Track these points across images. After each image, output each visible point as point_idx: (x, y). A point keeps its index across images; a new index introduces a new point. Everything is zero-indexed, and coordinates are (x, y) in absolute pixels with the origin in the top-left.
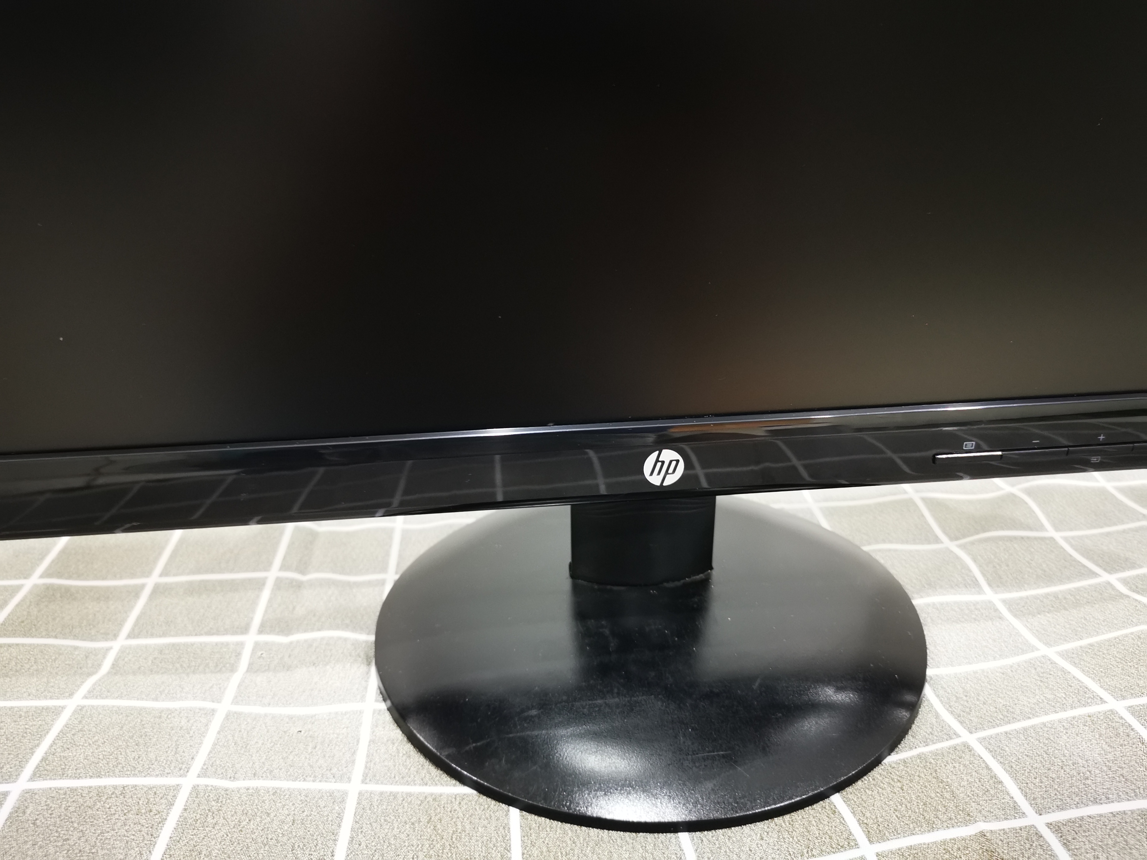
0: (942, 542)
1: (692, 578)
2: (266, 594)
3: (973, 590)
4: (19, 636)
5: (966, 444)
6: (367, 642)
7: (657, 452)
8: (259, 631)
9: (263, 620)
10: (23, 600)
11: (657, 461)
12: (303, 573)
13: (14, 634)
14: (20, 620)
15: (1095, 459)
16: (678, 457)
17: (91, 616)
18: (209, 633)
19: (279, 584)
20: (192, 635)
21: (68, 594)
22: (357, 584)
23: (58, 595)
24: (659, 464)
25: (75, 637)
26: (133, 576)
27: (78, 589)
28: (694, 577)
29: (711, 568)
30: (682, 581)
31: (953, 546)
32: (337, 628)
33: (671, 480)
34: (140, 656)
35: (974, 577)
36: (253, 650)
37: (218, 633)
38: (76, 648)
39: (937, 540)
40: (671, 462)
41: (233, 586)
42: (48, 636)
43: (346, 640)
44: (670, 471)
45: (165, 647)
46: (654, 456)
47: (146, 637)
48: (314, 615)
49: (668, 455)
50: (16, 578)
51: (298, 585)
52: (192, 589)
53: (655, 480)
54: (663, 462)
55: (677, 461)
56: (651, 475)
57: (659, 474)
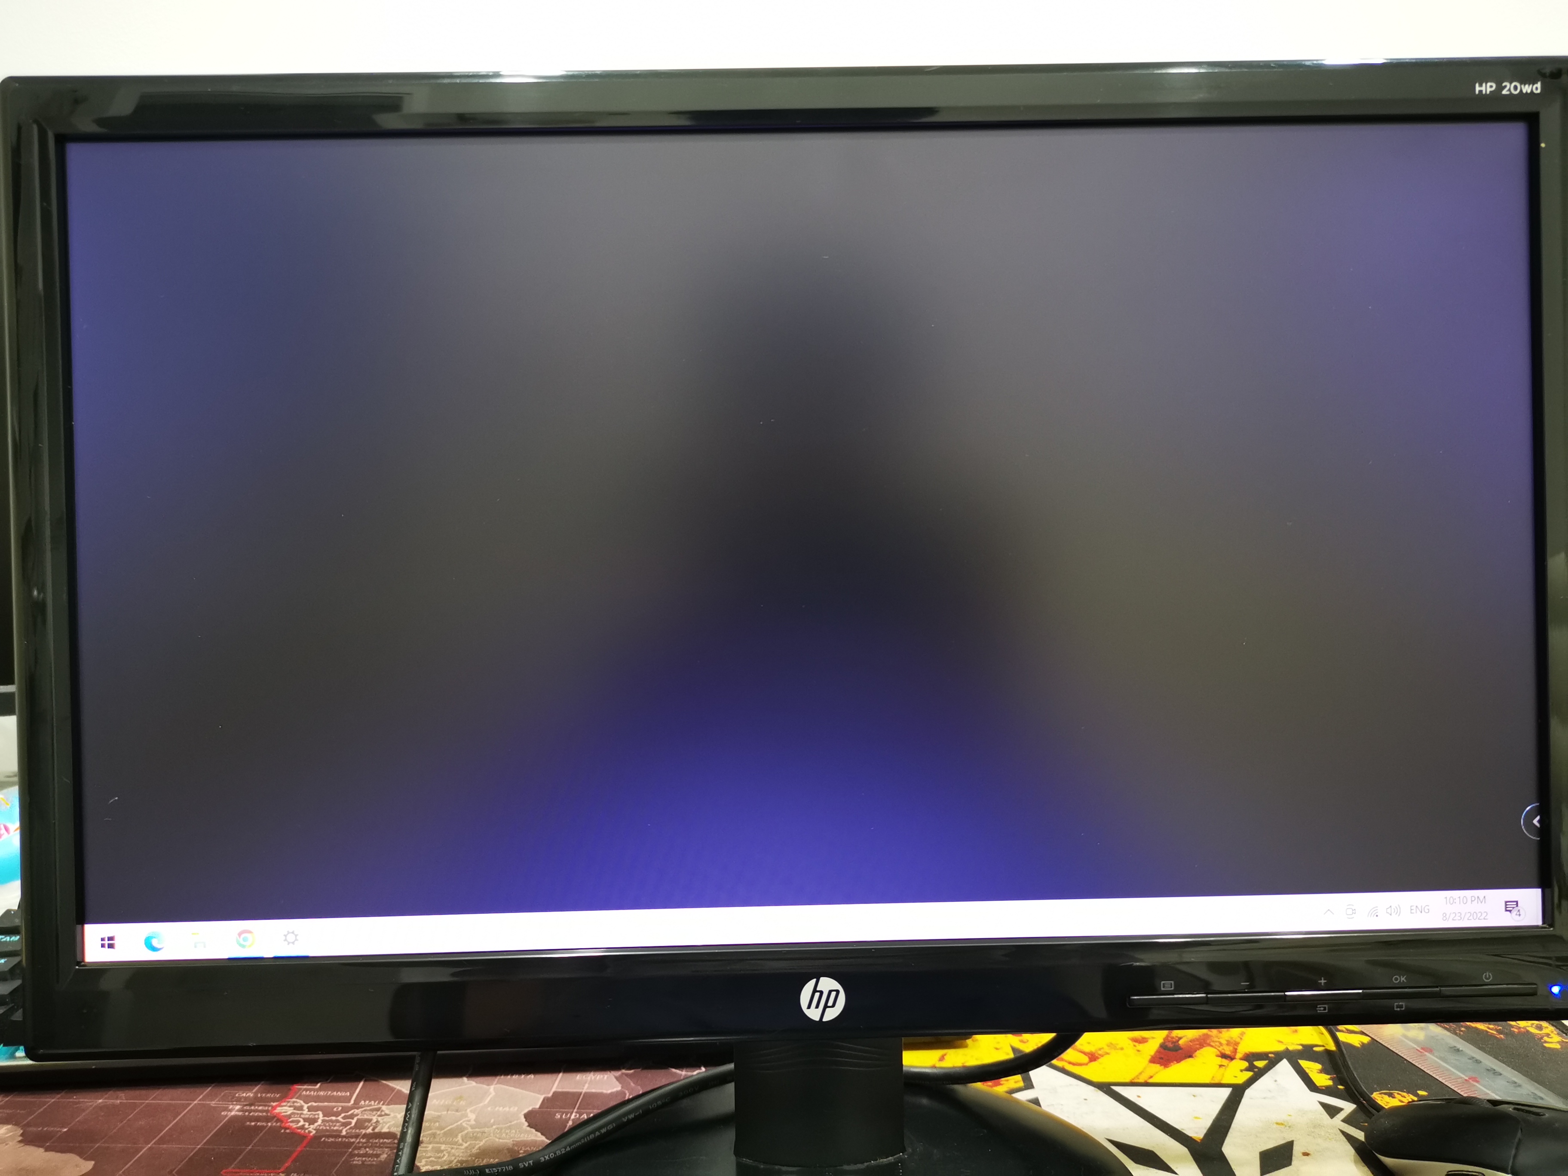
1: (878, 1161)
5: (1163, 984)
7: (814, 980)
11: (815, 991)
15: (1322, 1009)
16: (839, 987)
24: (817, 995)
28: (881, 1160)
30: (866, 1164)
33: (831, 1014)
40: (830, 992)
44: (830, 1004)
46: (810, 985)
49: (827, 984)
53: (814, 1014)
54: (821, 993)
55: (838, 992)
56: (809, 1007)
57: (817, 1007)
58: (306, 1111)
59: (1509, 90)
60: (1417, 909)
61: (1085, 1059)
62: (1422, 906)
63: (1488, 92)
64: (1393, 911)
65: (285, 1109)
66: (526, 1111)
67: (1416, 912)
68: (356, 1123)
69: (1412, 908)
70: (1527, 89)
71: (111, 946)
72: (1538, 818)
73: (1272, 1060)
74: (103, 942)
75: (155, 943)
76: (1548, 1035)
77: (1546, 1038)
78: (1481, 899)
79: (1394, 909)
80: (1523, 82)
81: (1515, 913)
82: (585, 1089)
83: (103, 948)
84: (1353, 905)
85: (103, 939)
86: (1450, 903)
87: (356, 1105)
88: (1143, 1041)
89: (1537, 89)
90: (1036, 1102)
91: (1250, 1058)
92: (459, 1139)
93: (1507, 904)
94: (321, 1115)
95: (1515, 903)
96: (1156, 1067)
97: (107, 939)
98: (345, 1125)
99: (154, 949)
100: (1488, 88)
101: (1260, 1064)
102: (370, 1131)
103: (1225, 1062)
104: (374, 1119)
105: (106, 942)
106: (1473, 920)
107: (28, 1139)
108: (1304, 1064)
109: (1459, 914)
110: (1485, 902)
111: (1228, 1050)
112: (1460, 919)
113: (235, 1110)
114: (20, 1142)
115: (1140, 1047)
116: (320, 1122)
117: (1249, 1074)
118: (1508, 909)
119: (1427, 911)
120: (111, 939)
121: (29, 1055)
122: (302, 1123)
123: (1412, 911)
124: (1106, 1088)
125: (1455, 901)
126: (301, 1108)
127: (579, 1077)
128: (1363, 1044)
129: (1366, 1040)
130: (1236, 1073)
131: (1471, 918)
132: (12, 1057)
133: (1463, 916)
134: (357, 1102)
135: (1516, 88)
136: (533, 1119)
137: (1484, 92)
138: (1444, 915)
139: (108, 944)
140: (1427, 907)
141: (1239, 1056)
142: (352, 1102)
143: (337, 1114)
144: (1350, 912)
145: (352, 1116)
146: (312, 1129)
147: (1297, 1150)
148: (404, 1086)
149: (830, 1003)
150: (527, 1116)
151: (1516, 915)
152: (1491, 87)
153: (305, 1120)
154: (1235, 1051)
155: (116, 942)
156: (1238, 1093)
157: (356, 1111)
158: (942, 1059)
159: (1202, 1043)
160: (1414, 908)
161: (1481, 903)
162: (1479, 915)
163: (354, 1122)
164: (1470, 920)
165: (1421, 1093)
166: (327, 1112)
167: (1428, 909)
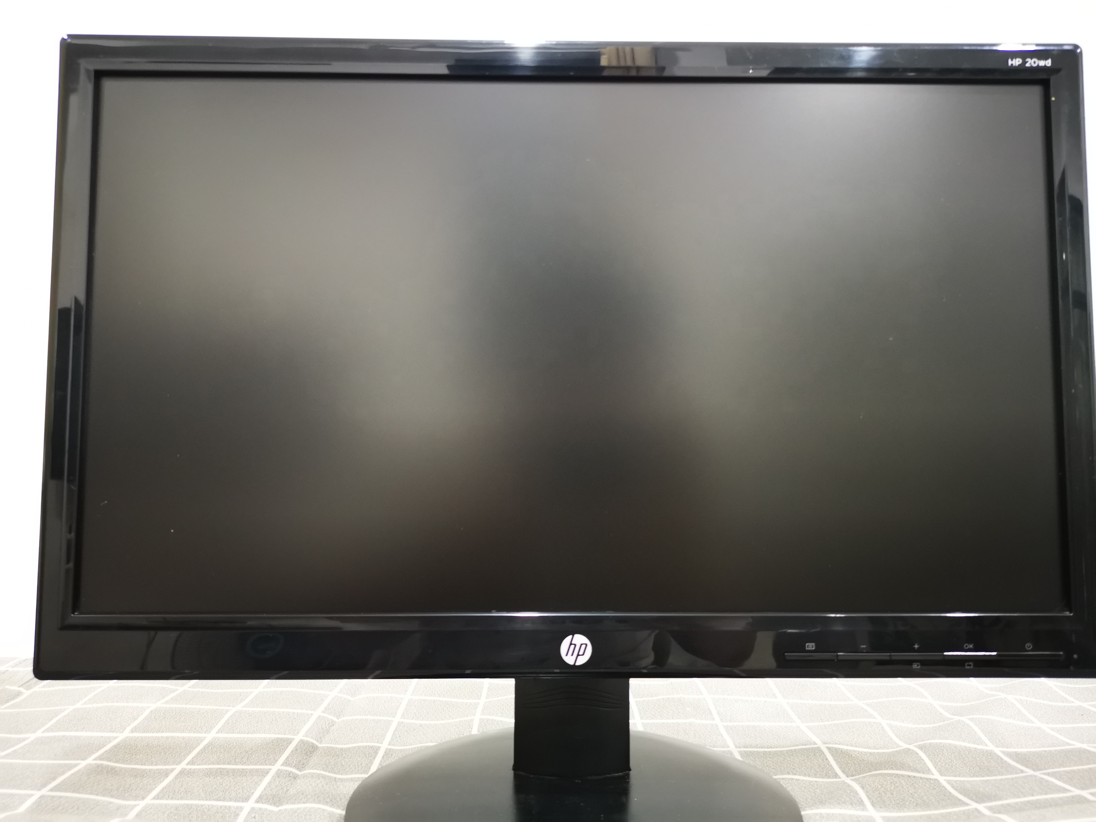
0: (840, 778)
2: (268, 779)
3: (858, 807)
4: (70, 792)
5: (808, 645)
6: (341, 814)
8: (256, 801)
9: (261, 795)
10: (78, 771)
11: (571, 644)
12: (300, 770)
13: (66, 791)
14: (72, 783)
16: (588, 642)
17: (127, 785)
18: (218, 800)
19: (279, 774)
20: (203, 800)
21: (112, 771)
22: (342, 780)
23: (105, 771)
24: (572, 647)
25: (112, 796)
26: (165, 764)
27: (121, 769)
28: (613, 774)
29: (630, 770)
30: (603, 776)
31: (849, 781)
32: (319, 802)
33: (582, 661)
34: (159, 811)
35: (860, 798)
36: (249, 813)
37: (224, 800)
38: (110, 803)
39: (836, 776)
40: (581, 645)
41: (243, 773)
42: (91, 793)
43: (324, 810)
45: (181, 806)
46: (568, 639)
47: (167, 799)
48: (303, 794)
49: (580, 639)
50: (75, 759)
51: (295, 777)
52: (209, 773)
53: (570, 660)
54: (575, 645)
55: (586, 645)
56: (567, 655)
57: (572, 655)
59: (1031, 64)
63: (1017, 65)
70: (1042, 63)
80: (1040, 59)
89: (1048, 63)
100: (1016, 62)
135: (1035, 63)
137: (1014, 65)
149: (581, 653)
152: (1019, 61)
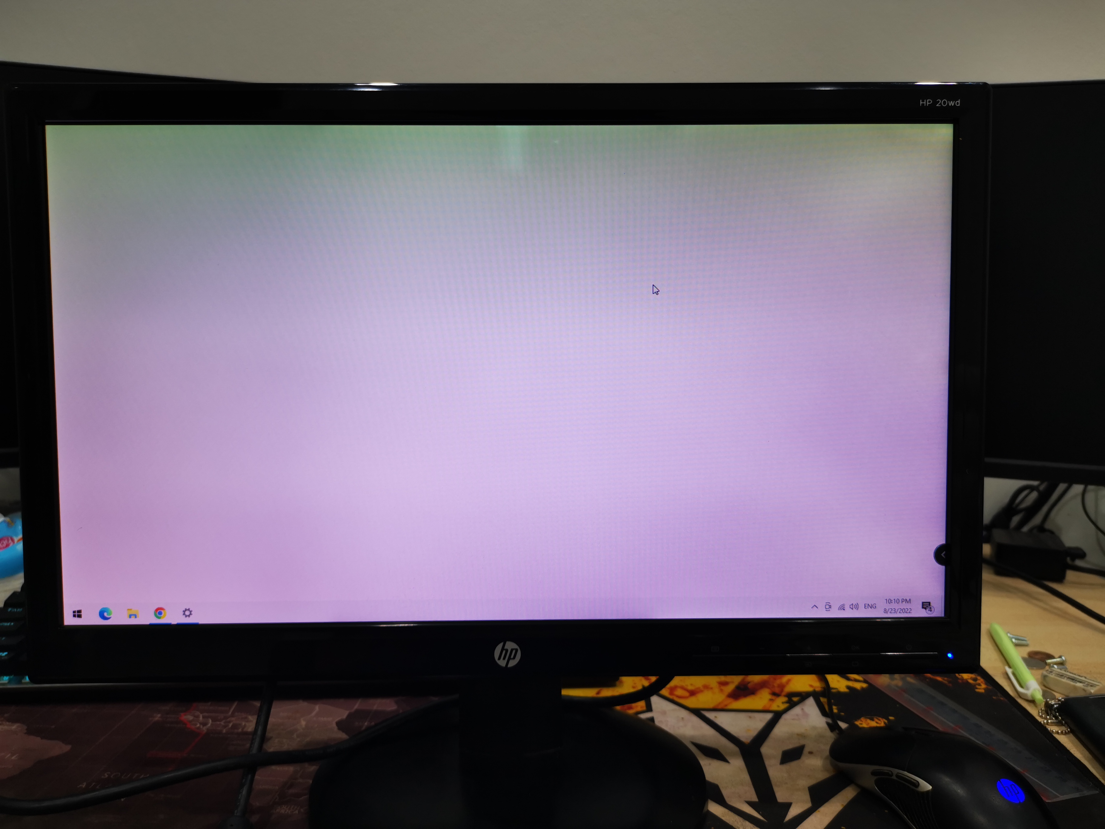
5: (713, 648)
7: (502, 643)
11: (503, 649)
16: (517, 647)
24: (504, 652)
33: (512, 663)
40: (512, 650)
46: (500, 646)
49: (510, 645)
53: (502, 663)
54: (507, 651)
55: (517, 650)
56: (499, 659)
57: (504, 659)
58: (201, 718)
59: (941, 104)
60: (869, 606)
61: (686, 694)
62: (871, 604)
63: (927, 105)
64: (854, 606)
65: (188, 717)
66: (337, 720)
67: (868, 608)
68: (232, 726)
69: (866, 605)
70: (952, 103)
71: (80, 616)
72: (944, 552)
73: (803, 697)
74: (74, 614)
75: (105, 614)
76: (979, 685)
77: (978, 687)
78: (908, 601)
79: (855, 606)
80: (950, 100)
81: (928, 609)
82: (375, 708)
83: (74, 618)
84: (829, 603)
85: (74, 612)
86: (889, 602)
87: (233, 715)
88: (725, 684)
89: (958, 103)
90: (652, 719)
91: (790, 695)
92: (295, 736)
93: (924, 604)
94: (210, 721)
95: (928, 603)
96: (730, 700)
97: (76, 612)
98: (225, 727)
99: (105, 618)
100: (928, 102)
101: (795, 699)
102: (240, 730)
103: (774, 697)
104: (243, 724)
105: (76, 614)
106: (902, 613)
107: (30, 732)
108: (822, 699)
109: (894, 610)
110: (910, 603)
111: (777, 690)
112: (894, 612)
113: (158, 717)
114: (26, 733)
115: (723, 688)
116: (209, 725)
117: (786, 705)
118: (924, 607)
119: (874, 607)
120: (79, 611)
121: (32, 680)
122: (198, 725)
123: (866, 607)
124: (697, 712)
125: (892, 601)
126: (198, 717)
127: (372, 701)
128: (862, 688)
129: (865, 685)
130: (779, 704)
131: (901, 612)
132: (20, 682)
133: (896, 611)
134: (233, 713)
135: (945, 103)
136: (341, 725)
137: (925, 105)
138: (885, 610)
139: (78, 615)
140: (875, 605)
141: (784, 693)
142: (230, 713)
143: (221, 720)
144: (828, 607)
145: (230, 722)
146: (204, 729)
147: (806, 750)
148: (258, 704)
149: (512, 657)
150: (338, 724)
151: (929, 610)
152: (929, 102)
153: (201, 724)
154: (782, 691)
155: (83, 613)
156: (778, 716)
157: (233, 719)
158: (598, 693)
159: (763, 685)
160: (867, 605)
161: (908, 603)
162: (906, 610)
163: (230, 725)
164: (901, 613)
165: (891, 718)
166: (214, 720)
167: (875, 606)
